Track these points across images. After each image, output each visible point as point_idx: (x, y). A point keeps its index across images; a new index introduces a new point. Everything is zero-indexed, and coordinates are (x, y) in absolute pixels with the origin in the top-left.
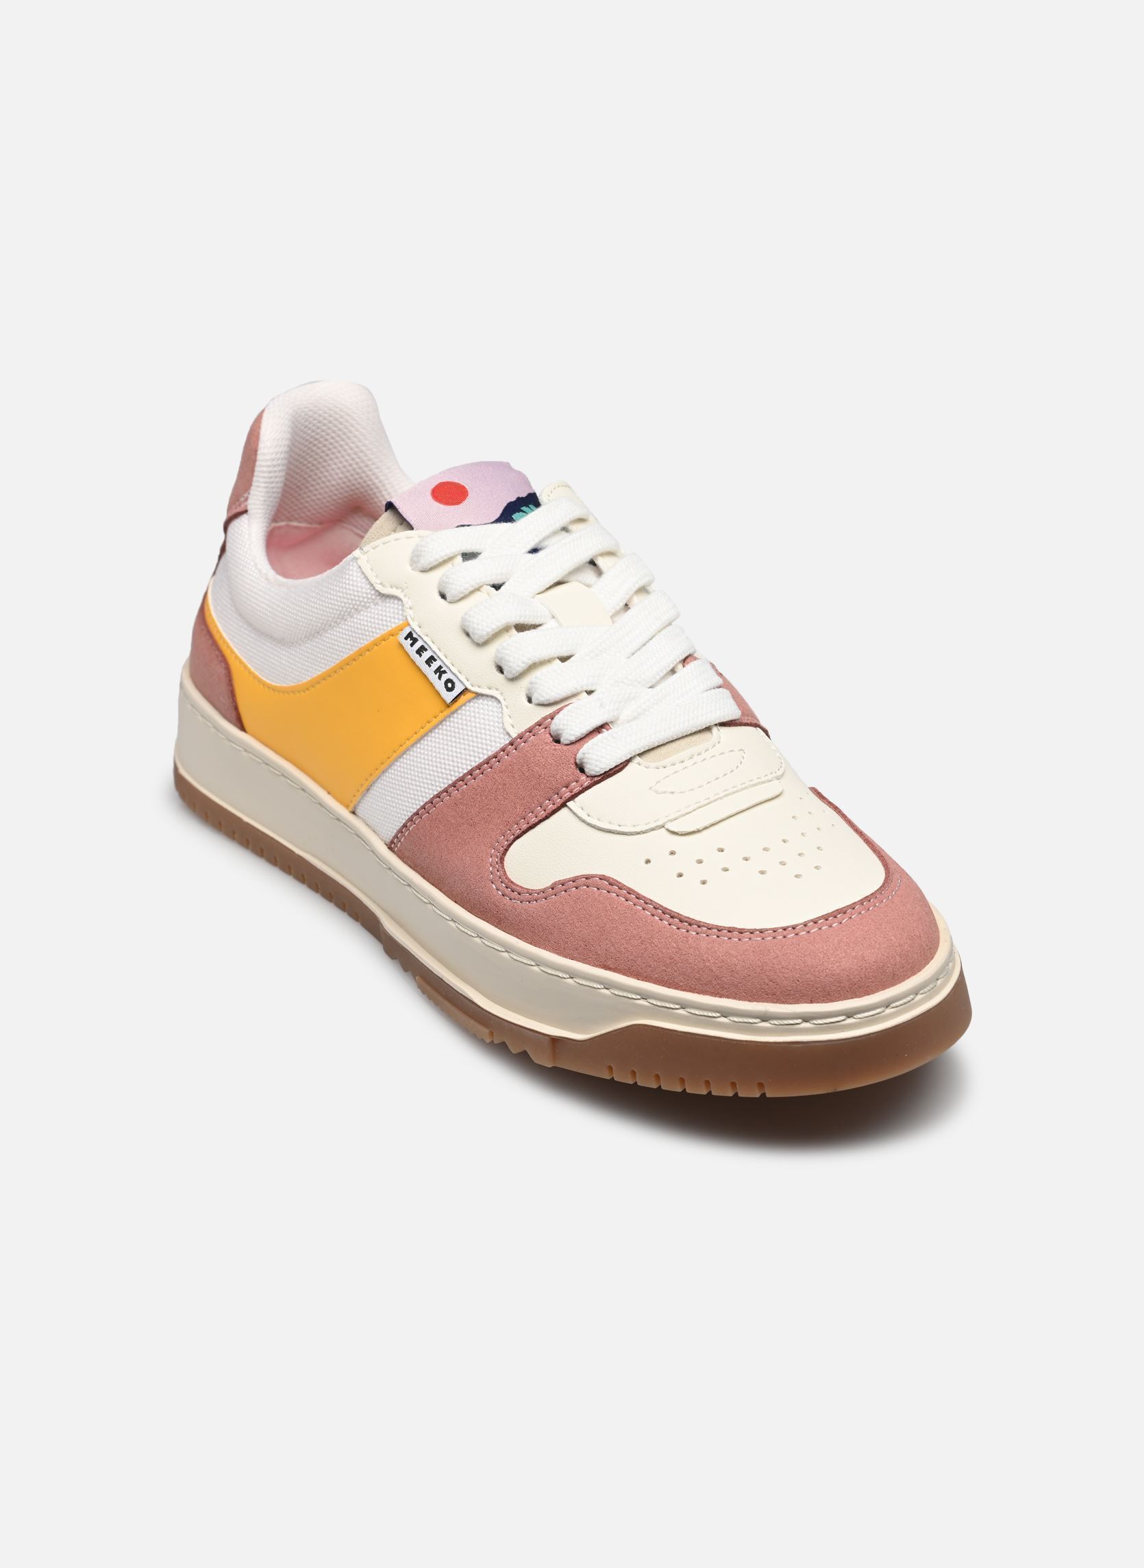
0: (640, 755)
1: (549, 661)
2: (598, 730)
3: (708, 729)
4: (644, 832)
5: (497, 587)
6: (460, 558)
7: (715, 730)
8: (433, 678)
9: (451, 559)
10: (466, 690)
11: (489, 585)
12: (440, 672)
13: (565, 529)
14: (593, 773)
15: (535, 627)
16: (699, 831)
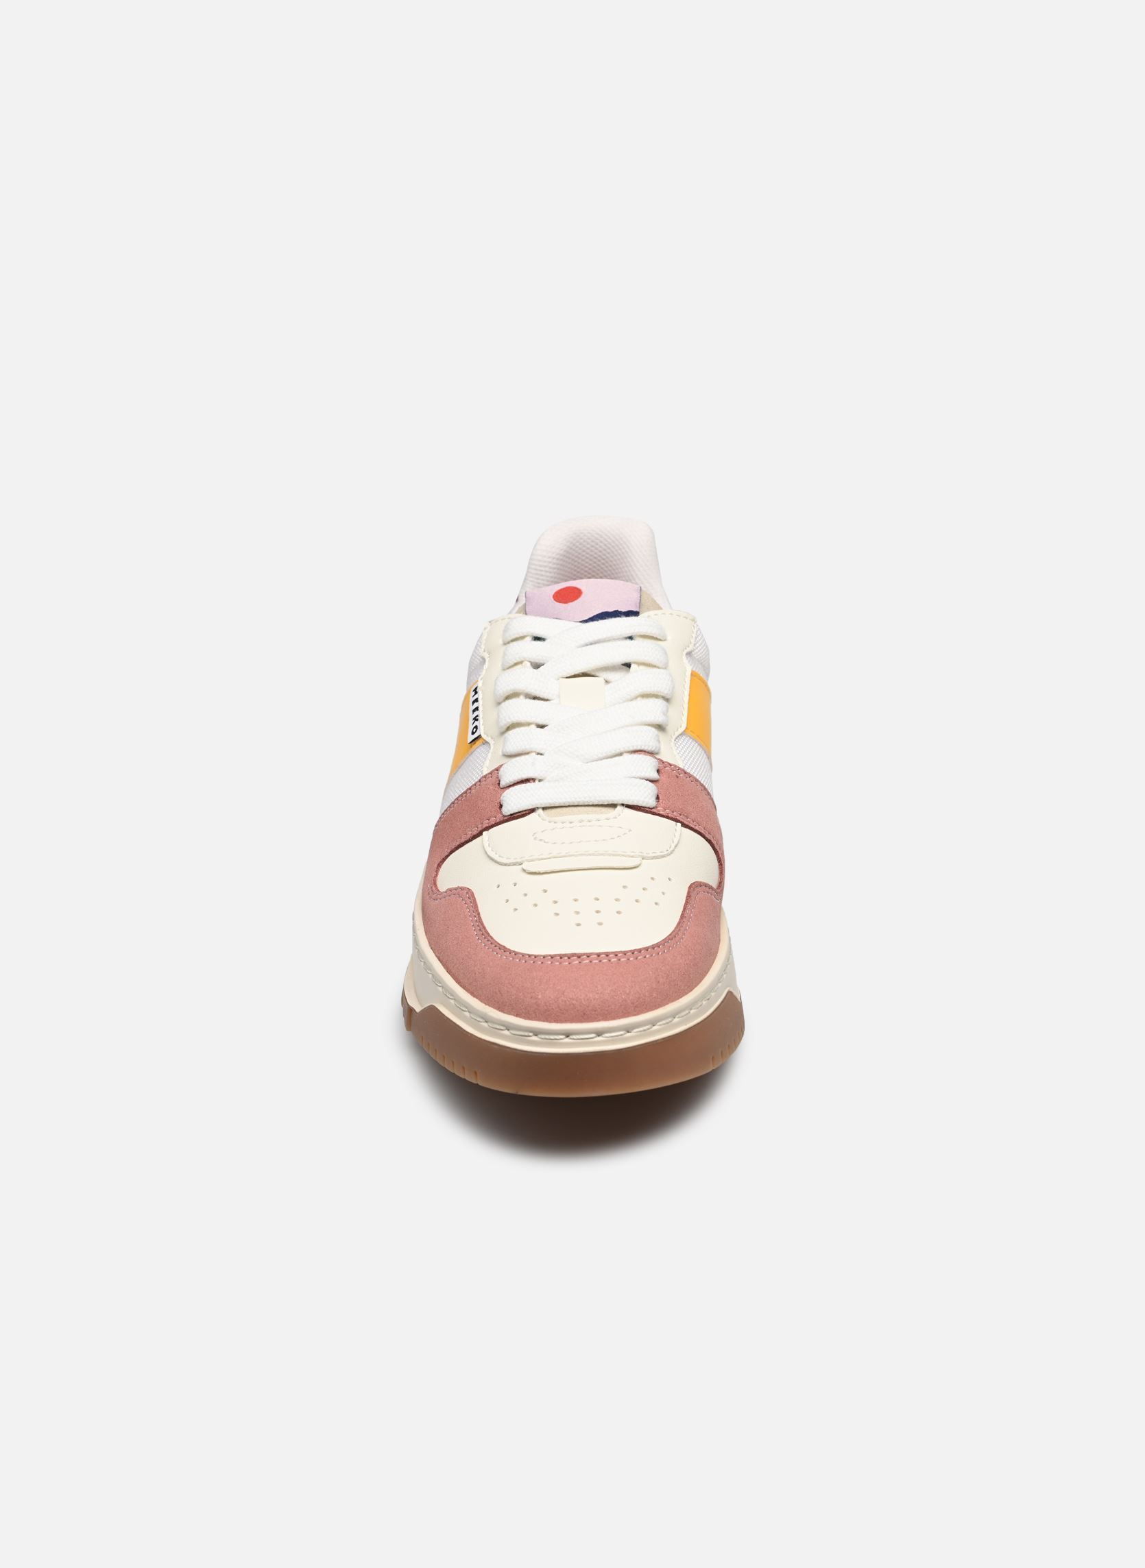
0: (544, 809)
1: (529, 724)
2: (527, 781)
3: (614, 806)
4: (505, 865)
5: (537, 666)
6: (529, 639)
7: (619, 808)
8: (471, 721)
9: (522, 638)
10: (479, 737)
11: (530, 662)
12: (476, 719)
13: (631, 638)
14: (506, 814)
15: (547, 700)
16: (539, 873)
